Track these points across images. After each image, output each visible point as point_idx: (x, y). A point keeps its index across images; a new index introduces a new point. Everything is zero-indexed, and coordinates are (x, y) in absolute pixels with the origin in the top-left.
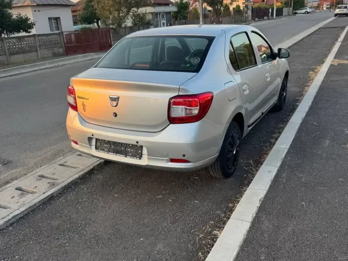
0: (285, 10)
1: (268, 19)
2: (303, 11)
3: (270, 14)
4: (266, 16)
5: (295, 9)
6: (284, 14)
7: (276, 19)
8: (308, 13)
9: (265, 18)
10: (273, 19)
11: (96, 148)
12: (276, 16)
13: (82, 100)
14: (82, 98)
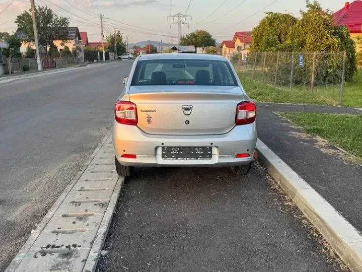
0: (111, 55)
1: (98, 62)
2: (127, 57)
3: (99, 58)
4: (95, 59)
5: (119, 54)
6: (110, 59)
7: (105, 62)
8: (131, 59)
9: (95, 61)
10: (103, 62)
11: (163, 157)
12: (106, 59)
13: (148, 113)
14: (147, 111)
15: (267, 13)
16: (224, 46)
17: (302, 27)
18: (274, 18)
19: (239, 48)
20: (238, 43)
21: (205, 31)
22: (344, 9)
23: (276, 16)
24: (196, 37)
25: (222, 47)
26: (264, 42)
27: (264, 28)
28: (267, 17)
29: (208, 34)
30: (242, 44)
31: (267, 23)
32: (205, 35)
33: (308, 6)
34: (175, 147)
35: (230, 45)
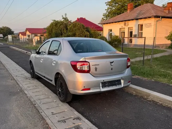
13: (95, 66)
14: (95, 65)
15: (53, 20)
16: (20, 35)
17: (74, 27)
18: (57, 23)
19: (29, 36)
20: (28, 33)
21: (8, 27)
22: (77, 20)
23: (58, 22)
24: (3, 29)
25: (19, 35)
26: (54, 34)
27: (53, 27)
28: (53, 22)
29: (10, 29)
30: (30, 34)
31: (54, 25)
32: (8, 29)
33: (63, 18)
34: (107, 82)
35: (24, 34)
